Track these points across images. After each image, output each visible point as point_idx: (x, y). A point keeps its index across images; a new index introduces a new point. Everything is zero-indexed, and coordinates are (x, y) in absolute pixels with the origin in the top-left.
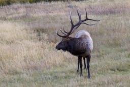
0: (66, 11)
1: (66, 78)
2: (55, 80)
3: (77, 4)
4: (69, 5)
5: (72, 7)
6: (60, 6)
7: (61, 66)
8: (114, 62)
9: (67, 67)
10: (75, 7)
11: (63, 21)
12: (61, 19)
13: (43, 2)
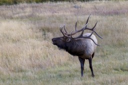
0: (71, 11)
1: (70, 76)
2: (59, 79)
3: (82, 4)
4: (74, 5)
5: (78, 8)
6: (66, 6)
7: (65, 65)
8: (118, 62)
9: (71, 65)
10: (80, 8)
11: (68, 21)
12: (67, 19)
13: (49, 2)
